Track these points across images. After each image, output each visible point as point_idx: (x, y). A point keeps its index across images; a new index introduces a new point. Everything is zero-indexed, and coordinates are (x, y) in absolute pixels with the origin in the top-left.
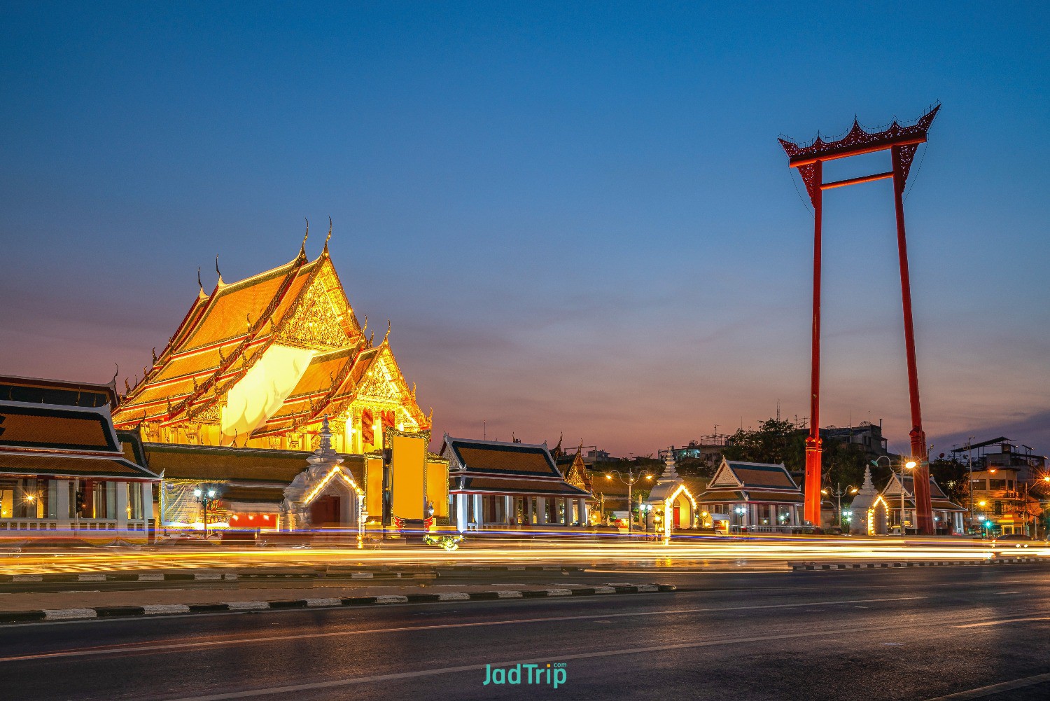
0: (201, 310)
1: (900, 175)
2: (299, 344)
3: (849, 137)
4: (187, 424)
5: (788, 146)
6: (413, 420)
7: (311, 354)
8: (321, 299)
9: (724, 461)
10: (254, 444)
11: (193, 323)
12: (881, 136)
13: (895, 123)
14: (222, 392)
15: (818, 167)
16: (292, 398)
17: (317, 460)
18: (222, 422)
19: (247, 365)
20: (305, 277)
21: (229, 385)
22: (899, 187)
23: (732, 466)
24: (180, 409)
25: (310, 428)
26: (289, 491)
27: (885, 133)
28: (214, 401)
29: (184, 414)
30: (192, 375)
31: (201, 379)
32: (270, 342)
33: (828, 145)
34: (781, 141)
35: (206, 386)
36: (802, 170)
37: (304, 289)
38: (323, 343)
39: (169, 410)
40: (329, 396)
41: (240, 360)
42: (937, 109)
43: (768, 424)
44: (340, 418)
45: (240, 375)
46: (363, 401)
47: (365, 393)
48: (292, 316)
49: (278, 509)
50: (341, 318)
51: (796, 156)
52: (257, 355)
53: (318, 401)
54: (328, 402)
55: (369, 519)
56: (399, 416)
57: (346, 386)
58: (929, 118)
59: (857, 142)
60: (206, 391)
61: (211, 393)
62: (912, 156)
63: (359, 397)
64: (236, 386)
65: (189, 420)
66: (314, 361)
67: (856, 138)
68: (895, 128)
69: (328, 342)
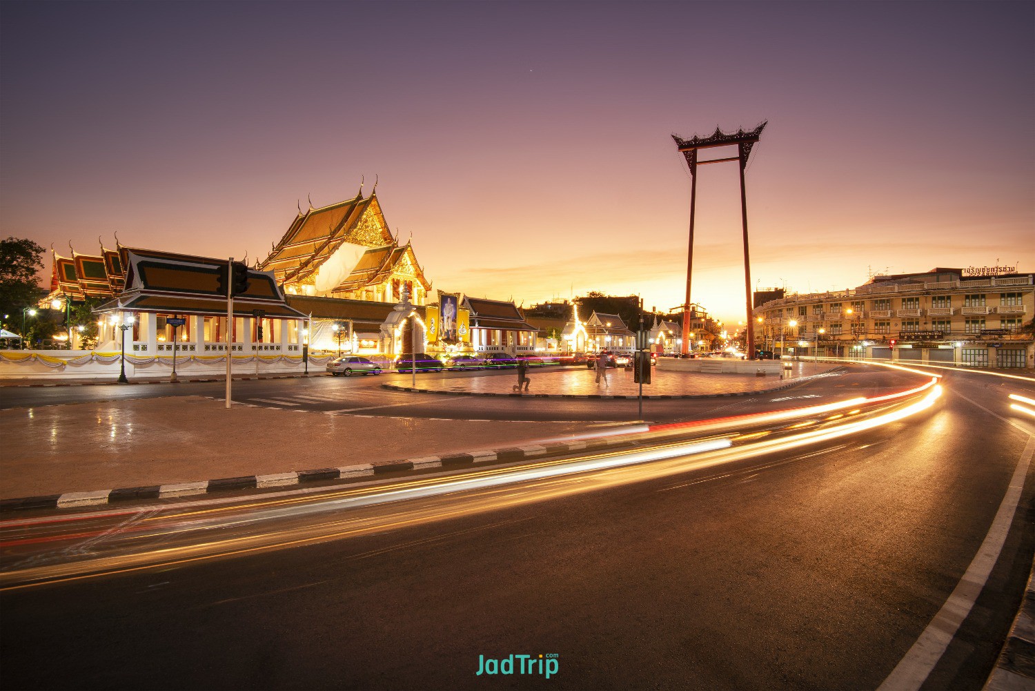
0: (300, 222)
1: (743, 159)
2: (358, 242)
3: (714, 136)
4: (296, 284)
5: (677, 140)
6: (422, 286)
7: (365, 248)
8: (371, 218)
9: (594, 312)
10: (336, 296)
11: (296, 228)
12: (732, 137)
13: (741, 130)
14: (317, 266)
15: (695, 153)
16: (354, 272)
17: (401, 308)
18: (316, 283)
19: (331, 252)
20: (362, 206)
21: (320, 263)
22: (743, 166)
23: (597, 315)
24: (293, 275)
25: (366, 288)
26: (382, 327)
27: (735, 135)
28: (312, 272)
29: (295, 278)
30: (298, 256)
31: (304, 259)
32: (343, 240)
33: (701, 140)
34: (673, 136)
35: (306, 264)
36: (686, 154)
37: (361, 213)
38: (371, 243)
39: (285, 276)
40: (377, 271)
41: (326, 249)
42: (765, 124)
43: (591, 294)
44: (384, 283)
45: (326, 258)
46: (397, 274)
47: (397, 271)
48: (355, 227)
49: (378, 337)
50: (381, 230)
51: (682, 145)
52: (336, 247)
53: (371, 274)
54: (377, 275)
55: (429, 343)
56: (414, 284)
57: (387, 266)
58: (760, 129)
59: (718, 140)
60: (306, 266)
61: (310, 267)
62: (750, 149)
63: (395, 273)
64: (324, 264)
65: (298, 282)
66: (367, 252)
67: (718, 137)
68: (740, 133)
69: (374, 242)
